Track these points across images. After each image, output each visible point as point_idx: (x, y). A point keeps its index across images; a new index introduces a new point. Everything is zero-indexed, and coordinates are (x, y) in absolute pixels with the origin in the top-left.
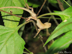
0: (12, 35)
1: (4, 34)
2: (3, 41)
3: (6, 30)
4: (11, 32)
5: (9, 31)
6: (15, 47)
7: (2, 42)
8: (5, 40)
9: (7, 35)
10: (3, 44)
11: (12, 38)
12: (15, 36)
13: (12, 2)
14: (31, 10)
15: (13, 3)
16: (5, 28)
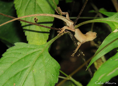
0: (41, 56)
1: (29, 55)
2: (28, 66)
3: (31, 49)
4: (38, 51)
5: (35, 50)
6: (46, 73)
7: (26, 67)
8: (31, 64)
9: (33, 56)
10: (28, 70)
11: (41, 60)
12: (44, 58)
13: (35, 3)
14: (65, 16)
15: (38, 5)
16: (29, 47)
